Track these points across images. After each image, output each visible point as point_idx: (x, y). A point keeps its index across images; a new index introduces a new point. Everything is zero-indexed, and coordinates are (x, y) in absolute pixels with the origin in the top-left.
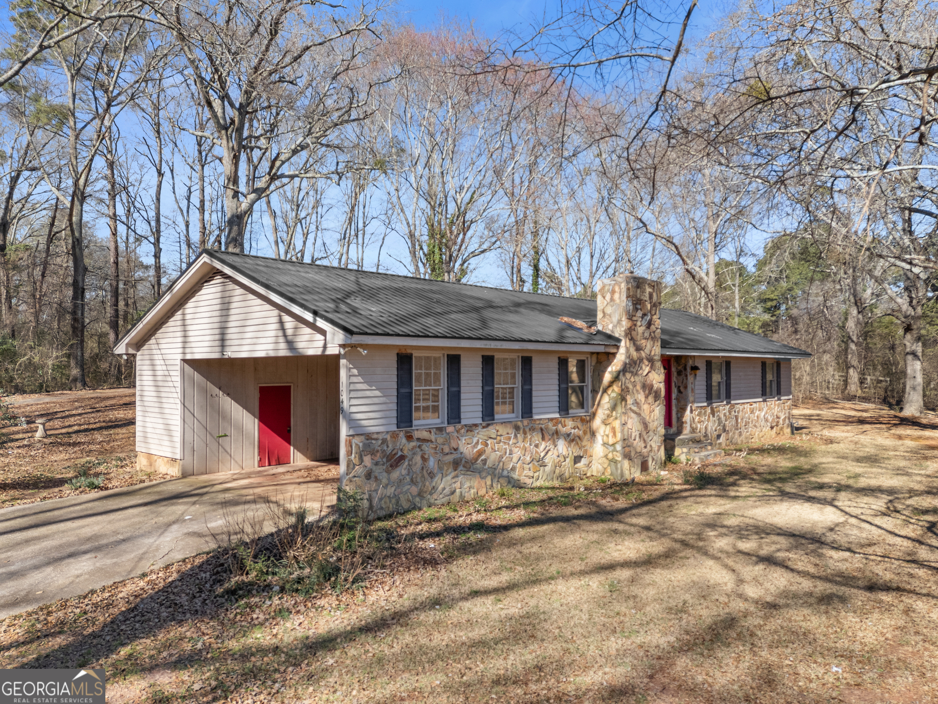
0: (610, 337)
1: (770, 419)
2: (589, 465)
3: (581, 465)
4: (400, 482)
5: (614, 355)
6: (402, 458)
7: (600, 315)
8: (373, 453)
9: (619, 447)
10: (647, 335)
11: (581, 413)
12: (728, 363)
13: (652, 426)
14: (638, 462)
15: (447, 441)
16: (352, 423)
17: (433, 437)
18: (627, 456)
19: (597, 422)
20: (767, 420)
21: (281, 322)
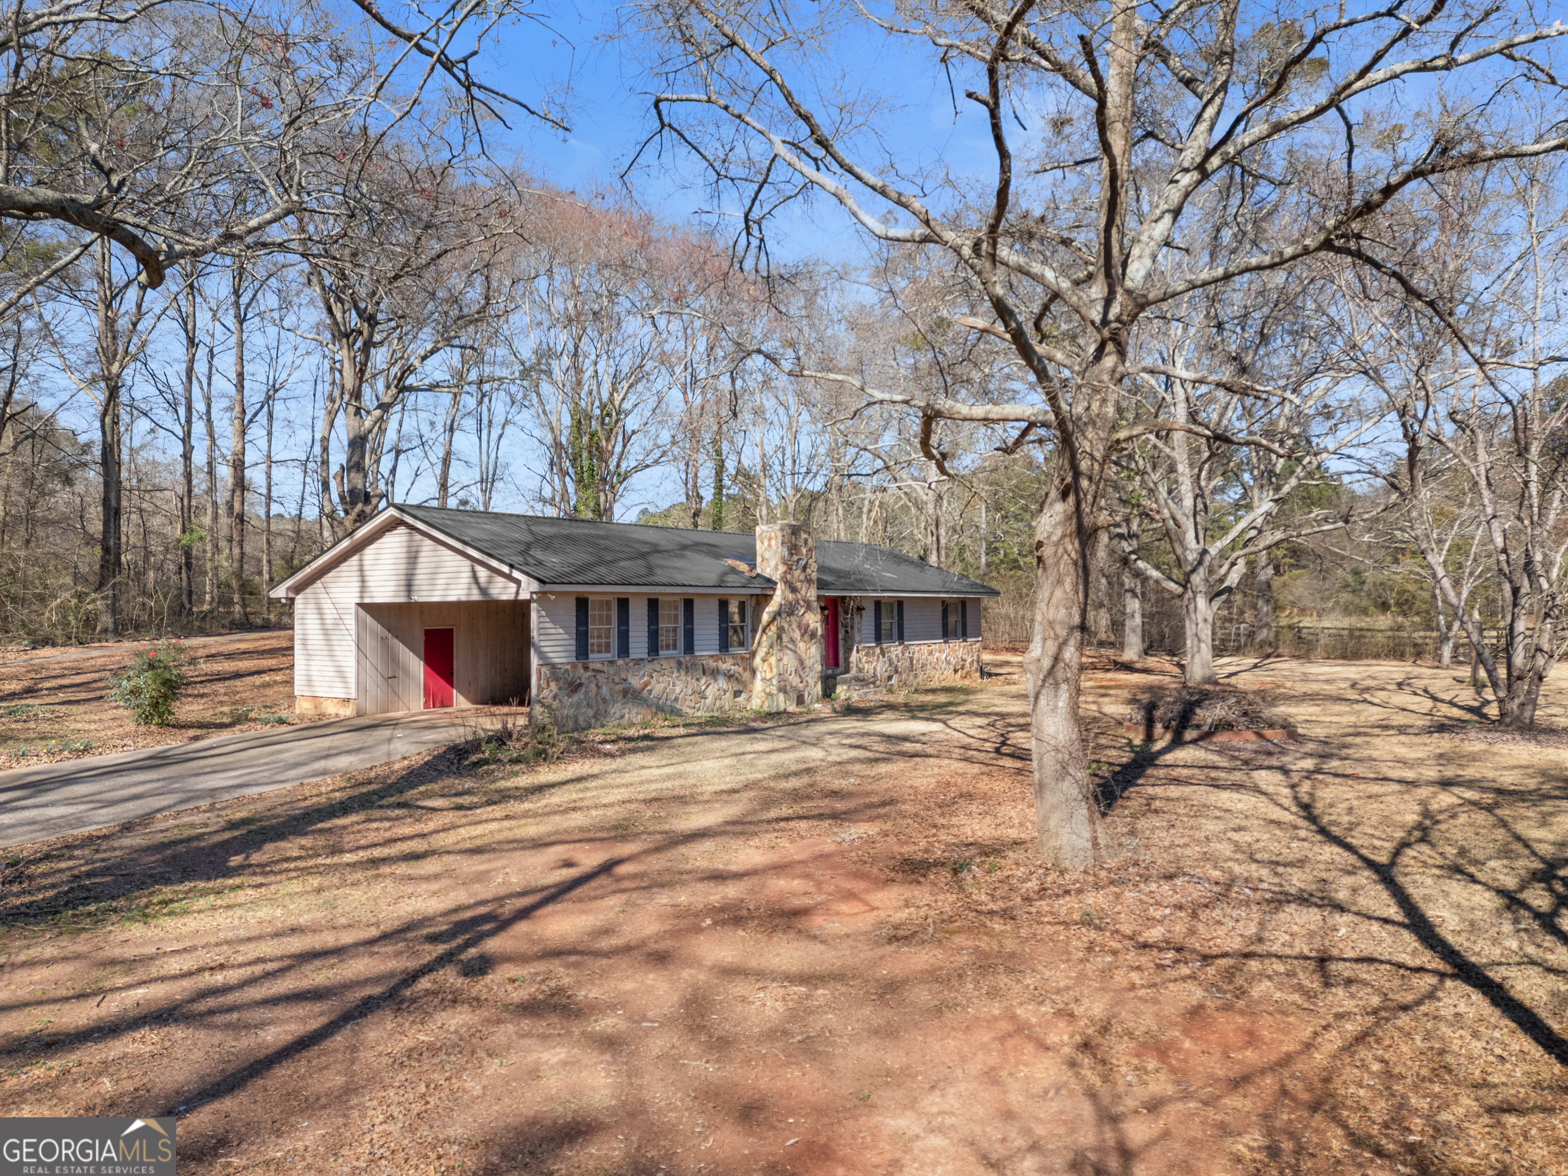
0: (769, 580)
1: (953, 661)
2: (749, 699)
3: (741, 699)
4: (578, 705)
5: (771, 596)
6: (581, 685)
7: (759, 560)
8: (557, 680)
9: (775, 682)
10: (802, 577)
11: (741, 651)
12: (900, 603)
13: (808, 663)
14: (794, 696)
15: (617, 673)
16: (541, 655)
17: (605, 669)
18: (783, 690)
19: (757, 661)
20: (949, 663)
21: (474, 572)
